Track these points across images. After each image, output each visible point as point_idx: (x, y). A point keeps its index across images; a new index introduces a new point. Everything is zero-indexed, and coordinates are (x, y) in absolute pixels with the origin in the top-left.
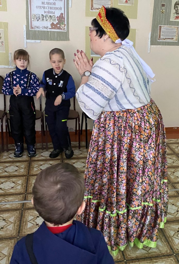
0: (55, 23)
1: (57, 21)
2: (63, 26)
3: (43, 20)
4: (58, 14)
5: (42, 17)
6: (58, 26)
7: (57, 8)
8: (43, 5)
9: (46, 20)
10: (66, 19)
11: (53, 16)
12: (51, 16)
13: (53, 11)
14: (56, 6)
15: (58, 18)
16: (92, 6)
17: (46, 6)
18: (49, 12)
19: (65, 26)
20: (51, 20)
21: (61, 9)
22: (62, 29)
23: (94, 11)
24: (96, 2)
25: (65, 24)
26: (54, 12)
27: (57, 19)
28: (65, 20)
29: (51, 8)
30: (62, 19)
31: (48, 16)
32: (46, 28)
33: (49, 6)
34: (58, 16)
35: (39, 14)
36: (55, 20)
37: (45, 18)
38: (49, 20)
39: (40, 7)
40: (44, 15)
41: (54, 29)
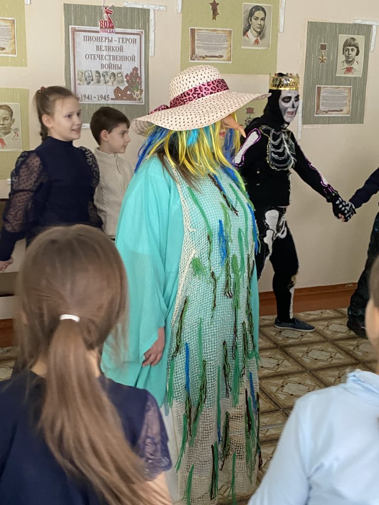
2: (138, 93)
3: (99, 82)
5: (96, 76)
6: (128, 93)
7: (125, 58)
8: (99, 53)
10: (143, 80)
11: (118, 74)
13: (119, 63)
14: (124, 54)
16: (193, 52)
17: (104, 53)
18: (110, 66)
19: (141, 94)
20: (115, 83)
21: (133, 59)
22: (135, 100)
23: (197, 61)
24: (201, 45)
25: (142, 89)
29: (115, 58)
30: (136, 79)
31: (109, 74)
32: (105, 99)
33: (111, 53)
34: (127, 74)
35: (91, 71)
36: (123, 81)
37: (102, 78)
38: (110, 83)
39: (93, 56)
41: (121, 99)
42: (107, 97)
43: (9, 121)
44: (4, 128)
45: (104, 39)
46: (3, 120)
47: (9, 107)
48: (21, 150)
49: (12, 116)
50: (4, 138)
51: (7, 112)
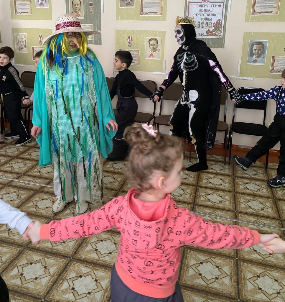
0: (211, 30)
1: (213, 28)
2: (220, 32)
3: (199, 27)
4: (214, 20)
5: (198, 24)
6: (214, 32)
7: (214, 15)
8: (201, 13)
9: (202, 27)
10: (223, 25)
11: (209, 23)
12: (207, 23)
13: (210, 17)
14: (214, 13)
15: (215, 25)
16: (254, 10)
17: (203, 13)
18: (206, 19)
19: (221, 33)
20: (207, 27)
21: (218, 15)
22: (217, 36)
23: (255, 15)
24: (259, 6)
25: (222, 30)
26: (211, 19)
27: (213, 26)
28: (221, 27)
29: (208, 15)
30: (219, 25)
31: (205, 23)
32: (201, 35)
33: (207, 13)
34: (214, 23)
35: (196, 22)
36: (212, 26)
37: (201, 25)
38: (205, 27)
39: (197, 15)
40: (201, 22)
41: (210, 36)
42: (203, 35)
43: (156, 46)
44: (154, 49)
45: (204, 6)
46: (154, 45)
47: (156, 39)
48: (160, 59)
49: (157, 43)
50: (154, 53)
51: (156, 42)
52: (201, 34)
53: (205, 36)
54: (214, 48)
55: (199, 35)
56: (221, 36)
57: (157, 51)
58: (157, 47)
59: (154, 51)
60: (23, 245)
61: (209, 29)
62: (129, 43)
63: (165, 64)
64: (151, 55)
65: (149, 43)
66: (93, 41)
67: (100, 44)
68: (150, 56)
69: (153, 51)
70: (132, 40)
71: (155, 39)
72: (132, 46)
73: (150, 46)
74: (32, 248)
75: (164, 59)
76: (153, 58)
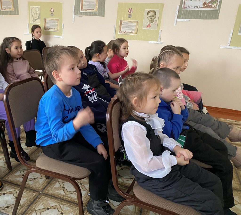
0: (207, 2)
9: (199, 0)
22: (213, 8)
41: (206, 8)
42: (199, 7)
43: (154, 17)
44: (151, 20)
46: (152, 17)
47: (155, 11)
48: (156, 29)
49: (155, 15)
50: (151, 24)
51: (154, 13)
52: (198, 6)
53: (201, 8)
54: (208, 19)
55: (195, 7)
56: (216, 8)
57: (154, 22)
58: (154, 19)
59: (152, 22)
60: (38, 191)
61: (205, 2)
62: (130, 15)
63: (160, 33)
64: (149, 26)
65: (148, 15)
66: (97, 13)
67: (104, 16)
68: (147, 27)
69: (150, 22)
70: (132, 12)
71: (153, 11)
72: (131, 18)
73: (148, 18)
74: (47, 194)
75: (161, 30)
76: (149, 28)
